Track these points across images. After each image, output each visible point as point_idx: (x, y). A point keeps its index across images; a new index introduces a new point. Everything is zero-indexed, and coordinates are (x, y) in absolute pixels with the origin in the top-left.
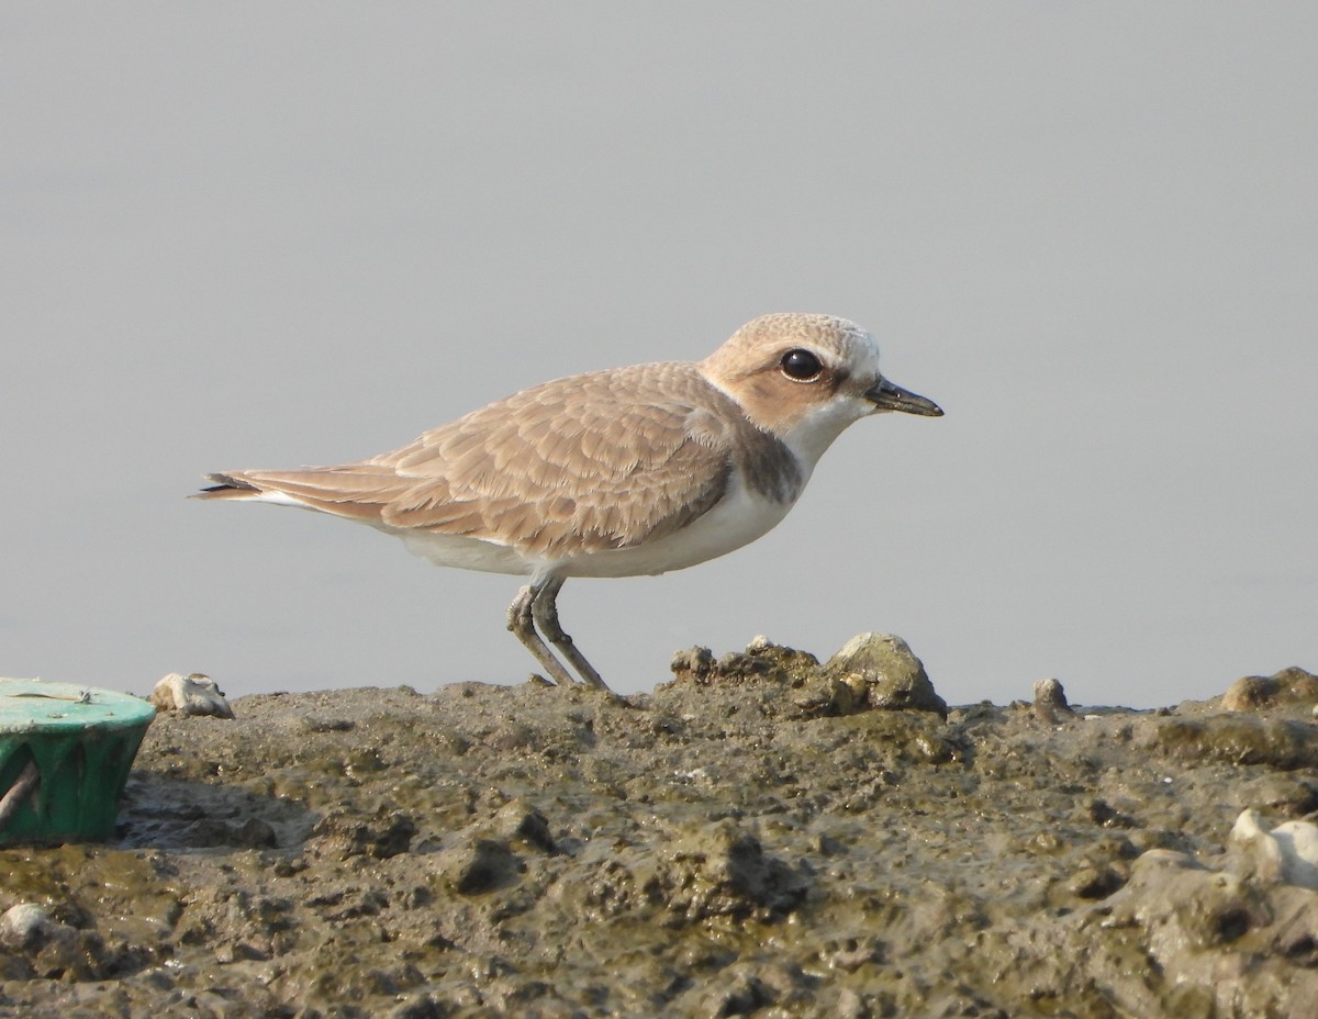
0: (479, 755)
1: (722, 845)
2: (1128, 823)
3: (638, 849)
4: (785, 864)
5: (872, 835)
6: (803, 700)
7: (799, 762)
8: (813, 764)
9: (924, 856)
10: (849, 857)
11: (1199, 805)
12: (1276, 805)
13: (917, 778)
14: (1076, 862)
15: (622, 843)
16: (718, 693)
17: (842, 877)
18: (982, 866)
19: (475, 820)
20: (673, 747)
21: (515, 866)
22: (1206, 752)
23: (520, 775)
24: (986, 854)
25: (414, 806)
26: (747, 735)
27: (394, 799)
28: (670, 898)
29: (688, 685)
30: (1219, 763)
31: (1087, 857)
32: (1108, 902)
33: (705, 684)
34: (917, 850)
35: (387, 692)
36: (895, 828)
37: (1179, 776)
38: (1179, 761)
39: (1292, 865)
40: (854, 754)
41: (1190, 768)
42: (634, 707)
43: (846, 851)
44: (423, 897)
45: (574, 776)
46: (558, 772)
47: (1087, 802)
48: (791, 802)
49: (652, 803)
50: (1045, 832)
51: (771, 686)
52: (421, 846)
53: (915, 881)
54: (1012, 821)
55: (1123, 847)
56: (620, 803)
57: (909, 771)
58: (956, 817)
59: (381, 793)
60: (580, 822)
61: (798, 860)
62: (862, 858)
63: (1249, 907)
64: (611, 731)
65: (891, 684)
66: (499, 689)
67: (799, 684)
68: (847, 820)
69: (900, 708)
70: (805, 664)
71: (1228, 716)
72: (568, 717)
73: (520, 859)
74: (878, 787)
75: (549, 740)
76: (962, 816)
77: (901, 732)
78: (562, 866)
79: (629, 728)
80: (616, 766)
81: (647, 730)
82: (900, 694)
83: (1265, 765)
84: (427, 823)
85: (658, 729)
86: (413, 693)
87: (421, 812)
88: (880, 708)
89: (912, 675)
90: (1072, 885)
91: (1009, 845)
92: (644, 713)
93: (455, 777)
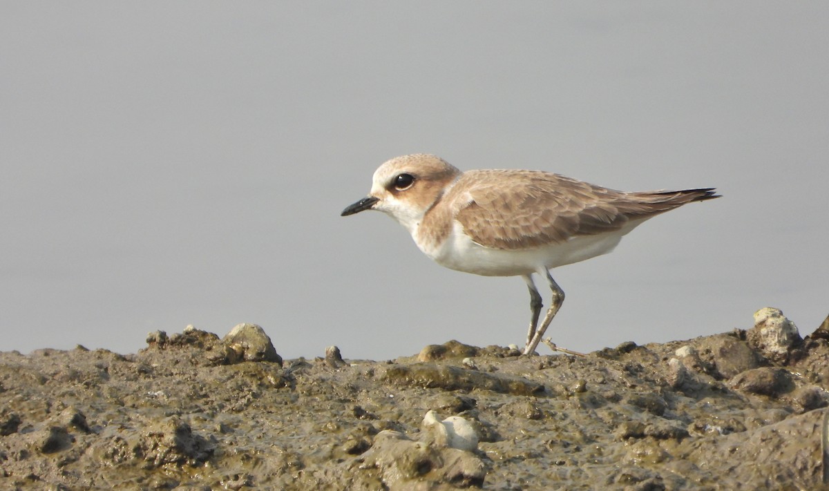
0: (52, 385)
1: (172, 428)
2: (372, 417)
3: (131, 430)
4: (203, 437)
5: (247, 423)
6: (211, 357)
7: (210, 388)
8: (217, 388)
9: (271, 434)
10: (235, 434)
11: (407, 408)
12: (444, 408)
13: (268, 395)
14: (347, 436)
15: (123, 427)
16: (169, 353)
17: (231, 444)
18: (300, 438)
19: (50, 417)
20: (148, 380)
21: (70, 439)
22: (410, 382)
23: (72, 395)
24: (302, 433)
25: (20, 410)
26: (184, 374)
27: (10, 406)
28: (146, 455)
29: (154, 350)
30: (417, 387)
31: (352, 434)
32: (362, 456)
33: (163, 349)
34: (268, 430)
35: (6, 353)
36: (257, 419)
37: (397, 394)
38: (397, 386)
39: (452, 438)
40: (237, 383)
41: (403, 390)
42: (128, 361)
43: (233, 431)
44: (24, 455)
45: (99, 395)
46: (91, 393)
47: (352, 407)
48: (206, 407)
49: (137, 408)
50: (331, 422)
51: (196, 350)
52: (23, 430)
53: (267, 446)
54: (315, 416)
55: (369, 429)
56: (121, 408)
57: (264, 392)
58: (287, 414)
59: (4, 403)
60: (101, 418)
61: (209, 435)
62: (241, 434)
63: (432, 458)
64: (117, 373)
65: (255, 349)
66: (61, 352)
67: (210, 349)
68: (234, 416)
69: (260, 361)
70: (213, 339)
71: (421, 364)
72: (96, 366)
73: (72, 436)
74: (249, 400)
75: (86, 377)
76: (290, 414)
77: (260, 373)
78: (93, 439)
79: (126, 371)
80: (120, 390)
81: (135, 372)
82: (260, 354)
83: (439, 388)
84: (26, 418)
85: (140, 371)
86: (19, 354)
87: (24, 413)
88: (249, 361)
89: (266, 345)
90: (345, 448)
91: (313, 428)
92: (133, 363)
93: (39, 396)
